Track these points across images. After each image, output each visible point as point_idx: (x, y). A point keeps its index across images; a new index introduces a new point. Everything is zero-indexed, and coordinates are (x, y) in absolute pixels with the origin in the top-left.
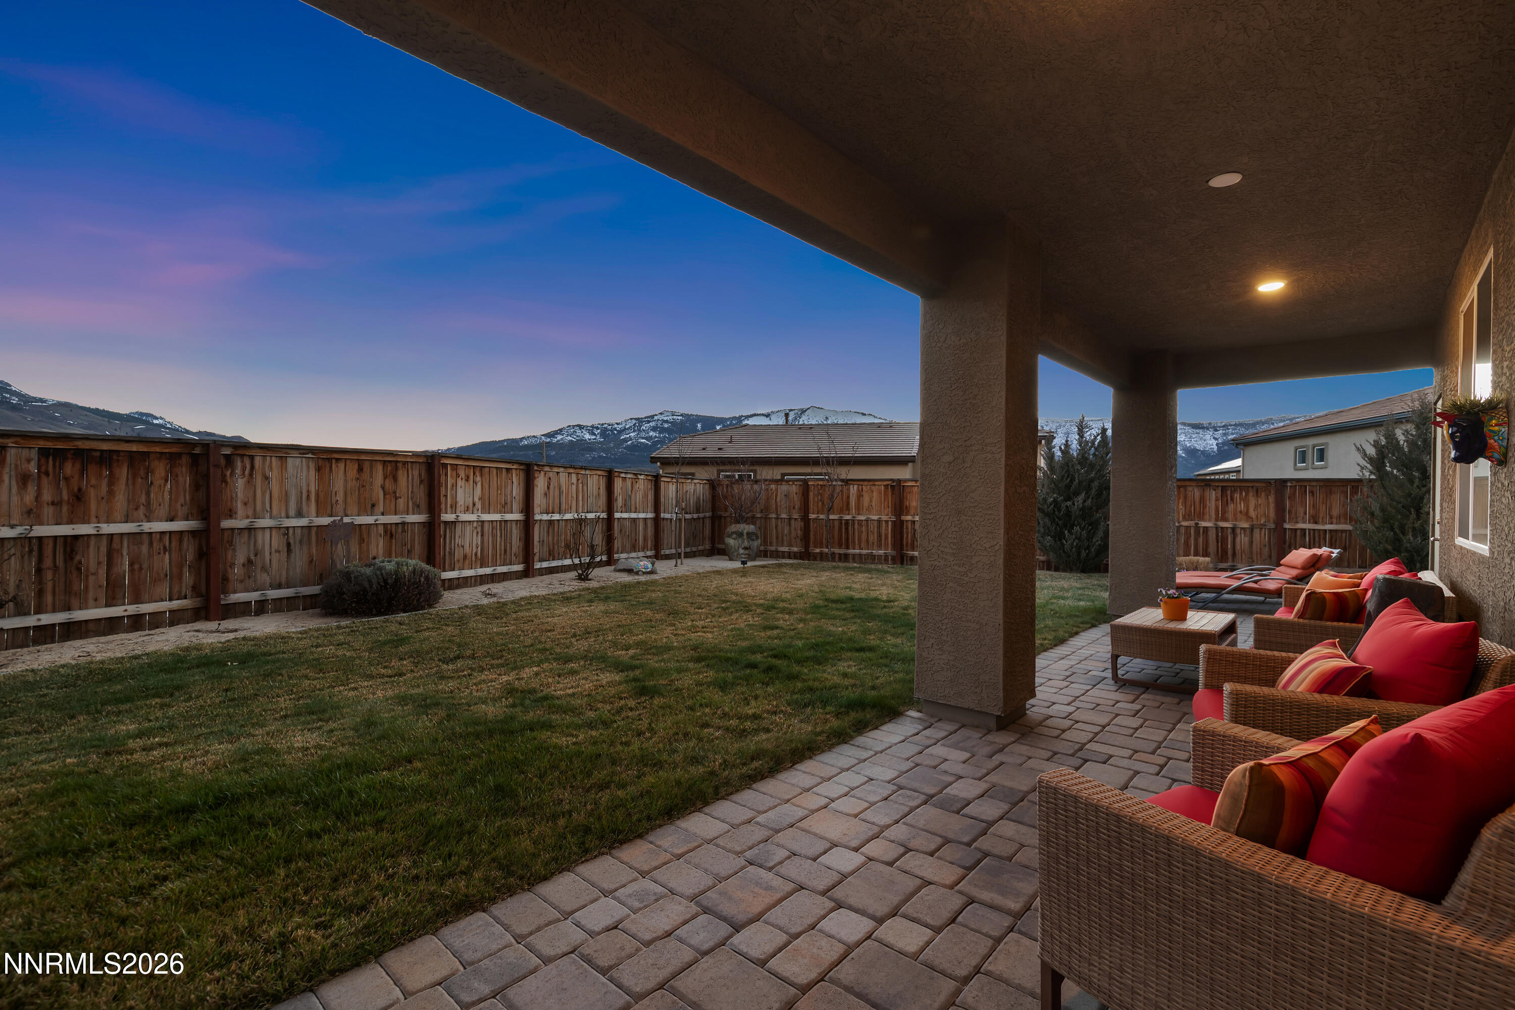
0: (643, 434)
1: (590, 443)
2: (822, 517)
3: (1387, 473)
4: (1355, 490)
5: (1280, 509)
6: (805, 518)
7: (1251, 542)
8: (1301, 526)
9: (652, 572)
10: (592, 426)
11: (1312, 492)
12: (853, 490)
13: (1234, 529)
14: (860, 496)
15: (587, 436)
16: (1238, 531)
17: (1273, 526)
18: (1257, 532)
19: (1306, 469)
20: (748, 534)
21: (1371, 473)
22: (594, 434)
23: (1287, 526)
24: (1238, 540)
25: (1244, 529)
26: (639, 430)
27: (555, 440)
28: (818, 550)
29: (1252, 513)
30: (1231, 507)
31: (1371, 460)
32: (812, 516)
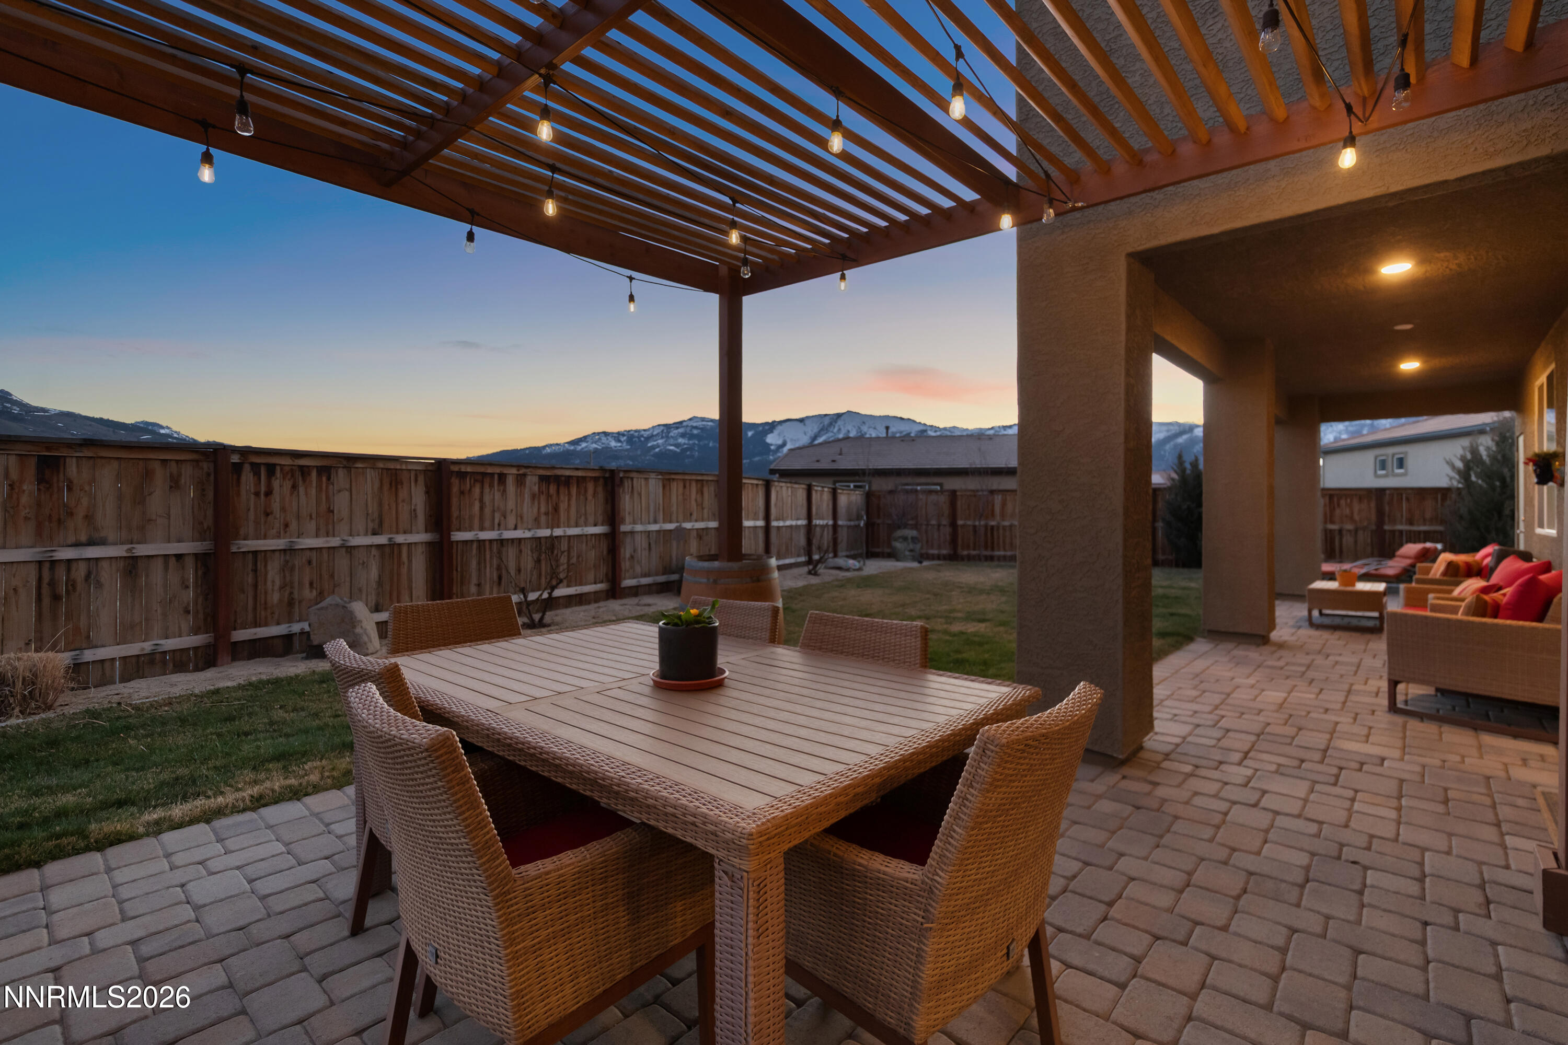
0: (672, 441)
1: (616, 451)
2: (969, 523)
3: (1473, 483)
4: (1444, 498)
5: (1380, 513)
6: (953, 524)
7: (1356, 542)
8: (1399, 527)
9: (860, 569)
10: (619, 433)
11: (1407, 499)
12: (998, 499)
13: (1340, 531)
14: (1004, 505)
15: (613, 444)
16: (1344, 533)
17: (1374, 527)
18: (1360, 533)
19: (1386, 476)
20: (912, 538)
21: (1459, 482)
22: (620, 441)
23: (1387, 527)
24: (1344, 540)
25: (1349, 531)
26: (667, 437)
27: (579, 448)
28: (965, 553)
29: (1356, 517)
30: (1338, 512)
31: (1459, 472)
32: (960, 522)
